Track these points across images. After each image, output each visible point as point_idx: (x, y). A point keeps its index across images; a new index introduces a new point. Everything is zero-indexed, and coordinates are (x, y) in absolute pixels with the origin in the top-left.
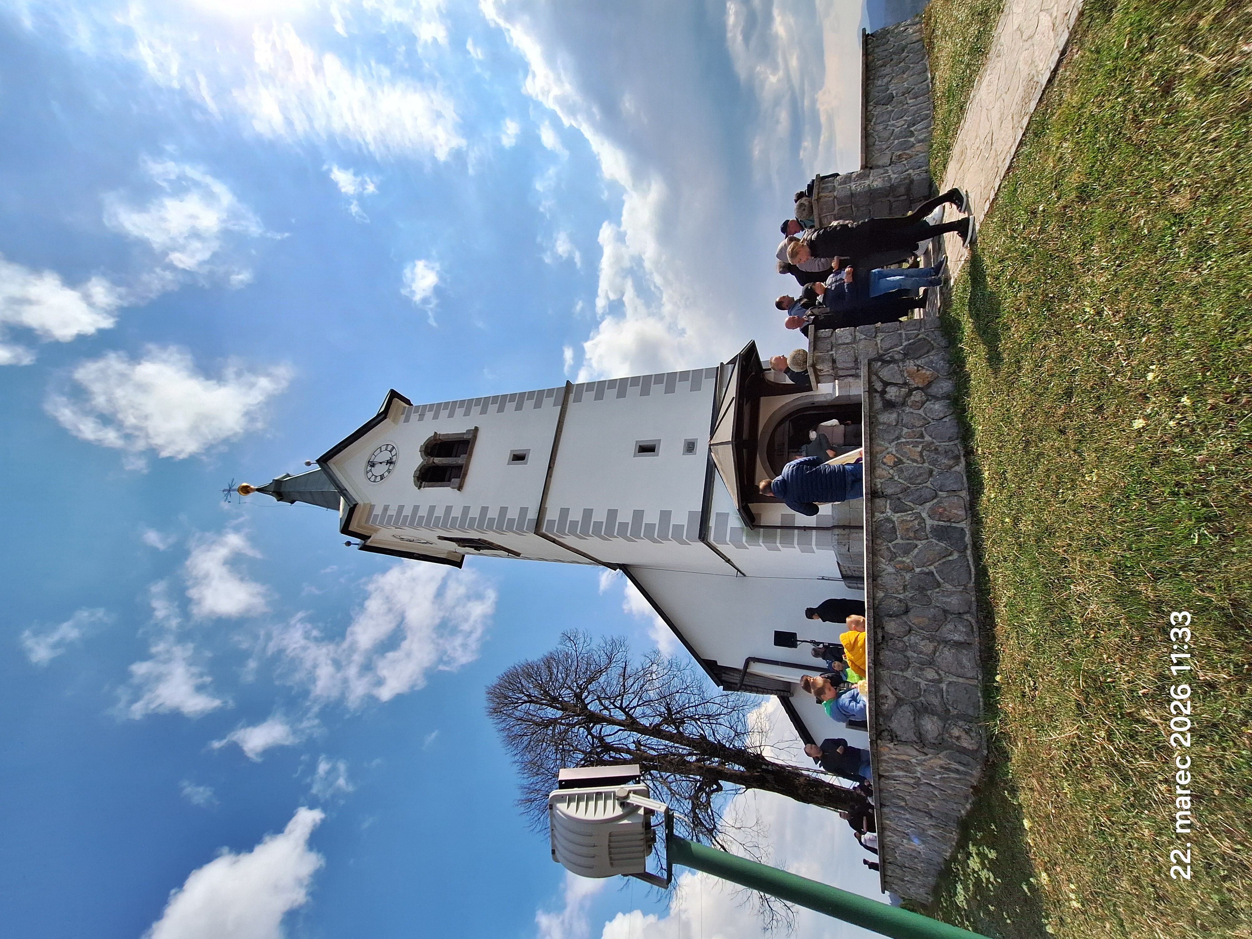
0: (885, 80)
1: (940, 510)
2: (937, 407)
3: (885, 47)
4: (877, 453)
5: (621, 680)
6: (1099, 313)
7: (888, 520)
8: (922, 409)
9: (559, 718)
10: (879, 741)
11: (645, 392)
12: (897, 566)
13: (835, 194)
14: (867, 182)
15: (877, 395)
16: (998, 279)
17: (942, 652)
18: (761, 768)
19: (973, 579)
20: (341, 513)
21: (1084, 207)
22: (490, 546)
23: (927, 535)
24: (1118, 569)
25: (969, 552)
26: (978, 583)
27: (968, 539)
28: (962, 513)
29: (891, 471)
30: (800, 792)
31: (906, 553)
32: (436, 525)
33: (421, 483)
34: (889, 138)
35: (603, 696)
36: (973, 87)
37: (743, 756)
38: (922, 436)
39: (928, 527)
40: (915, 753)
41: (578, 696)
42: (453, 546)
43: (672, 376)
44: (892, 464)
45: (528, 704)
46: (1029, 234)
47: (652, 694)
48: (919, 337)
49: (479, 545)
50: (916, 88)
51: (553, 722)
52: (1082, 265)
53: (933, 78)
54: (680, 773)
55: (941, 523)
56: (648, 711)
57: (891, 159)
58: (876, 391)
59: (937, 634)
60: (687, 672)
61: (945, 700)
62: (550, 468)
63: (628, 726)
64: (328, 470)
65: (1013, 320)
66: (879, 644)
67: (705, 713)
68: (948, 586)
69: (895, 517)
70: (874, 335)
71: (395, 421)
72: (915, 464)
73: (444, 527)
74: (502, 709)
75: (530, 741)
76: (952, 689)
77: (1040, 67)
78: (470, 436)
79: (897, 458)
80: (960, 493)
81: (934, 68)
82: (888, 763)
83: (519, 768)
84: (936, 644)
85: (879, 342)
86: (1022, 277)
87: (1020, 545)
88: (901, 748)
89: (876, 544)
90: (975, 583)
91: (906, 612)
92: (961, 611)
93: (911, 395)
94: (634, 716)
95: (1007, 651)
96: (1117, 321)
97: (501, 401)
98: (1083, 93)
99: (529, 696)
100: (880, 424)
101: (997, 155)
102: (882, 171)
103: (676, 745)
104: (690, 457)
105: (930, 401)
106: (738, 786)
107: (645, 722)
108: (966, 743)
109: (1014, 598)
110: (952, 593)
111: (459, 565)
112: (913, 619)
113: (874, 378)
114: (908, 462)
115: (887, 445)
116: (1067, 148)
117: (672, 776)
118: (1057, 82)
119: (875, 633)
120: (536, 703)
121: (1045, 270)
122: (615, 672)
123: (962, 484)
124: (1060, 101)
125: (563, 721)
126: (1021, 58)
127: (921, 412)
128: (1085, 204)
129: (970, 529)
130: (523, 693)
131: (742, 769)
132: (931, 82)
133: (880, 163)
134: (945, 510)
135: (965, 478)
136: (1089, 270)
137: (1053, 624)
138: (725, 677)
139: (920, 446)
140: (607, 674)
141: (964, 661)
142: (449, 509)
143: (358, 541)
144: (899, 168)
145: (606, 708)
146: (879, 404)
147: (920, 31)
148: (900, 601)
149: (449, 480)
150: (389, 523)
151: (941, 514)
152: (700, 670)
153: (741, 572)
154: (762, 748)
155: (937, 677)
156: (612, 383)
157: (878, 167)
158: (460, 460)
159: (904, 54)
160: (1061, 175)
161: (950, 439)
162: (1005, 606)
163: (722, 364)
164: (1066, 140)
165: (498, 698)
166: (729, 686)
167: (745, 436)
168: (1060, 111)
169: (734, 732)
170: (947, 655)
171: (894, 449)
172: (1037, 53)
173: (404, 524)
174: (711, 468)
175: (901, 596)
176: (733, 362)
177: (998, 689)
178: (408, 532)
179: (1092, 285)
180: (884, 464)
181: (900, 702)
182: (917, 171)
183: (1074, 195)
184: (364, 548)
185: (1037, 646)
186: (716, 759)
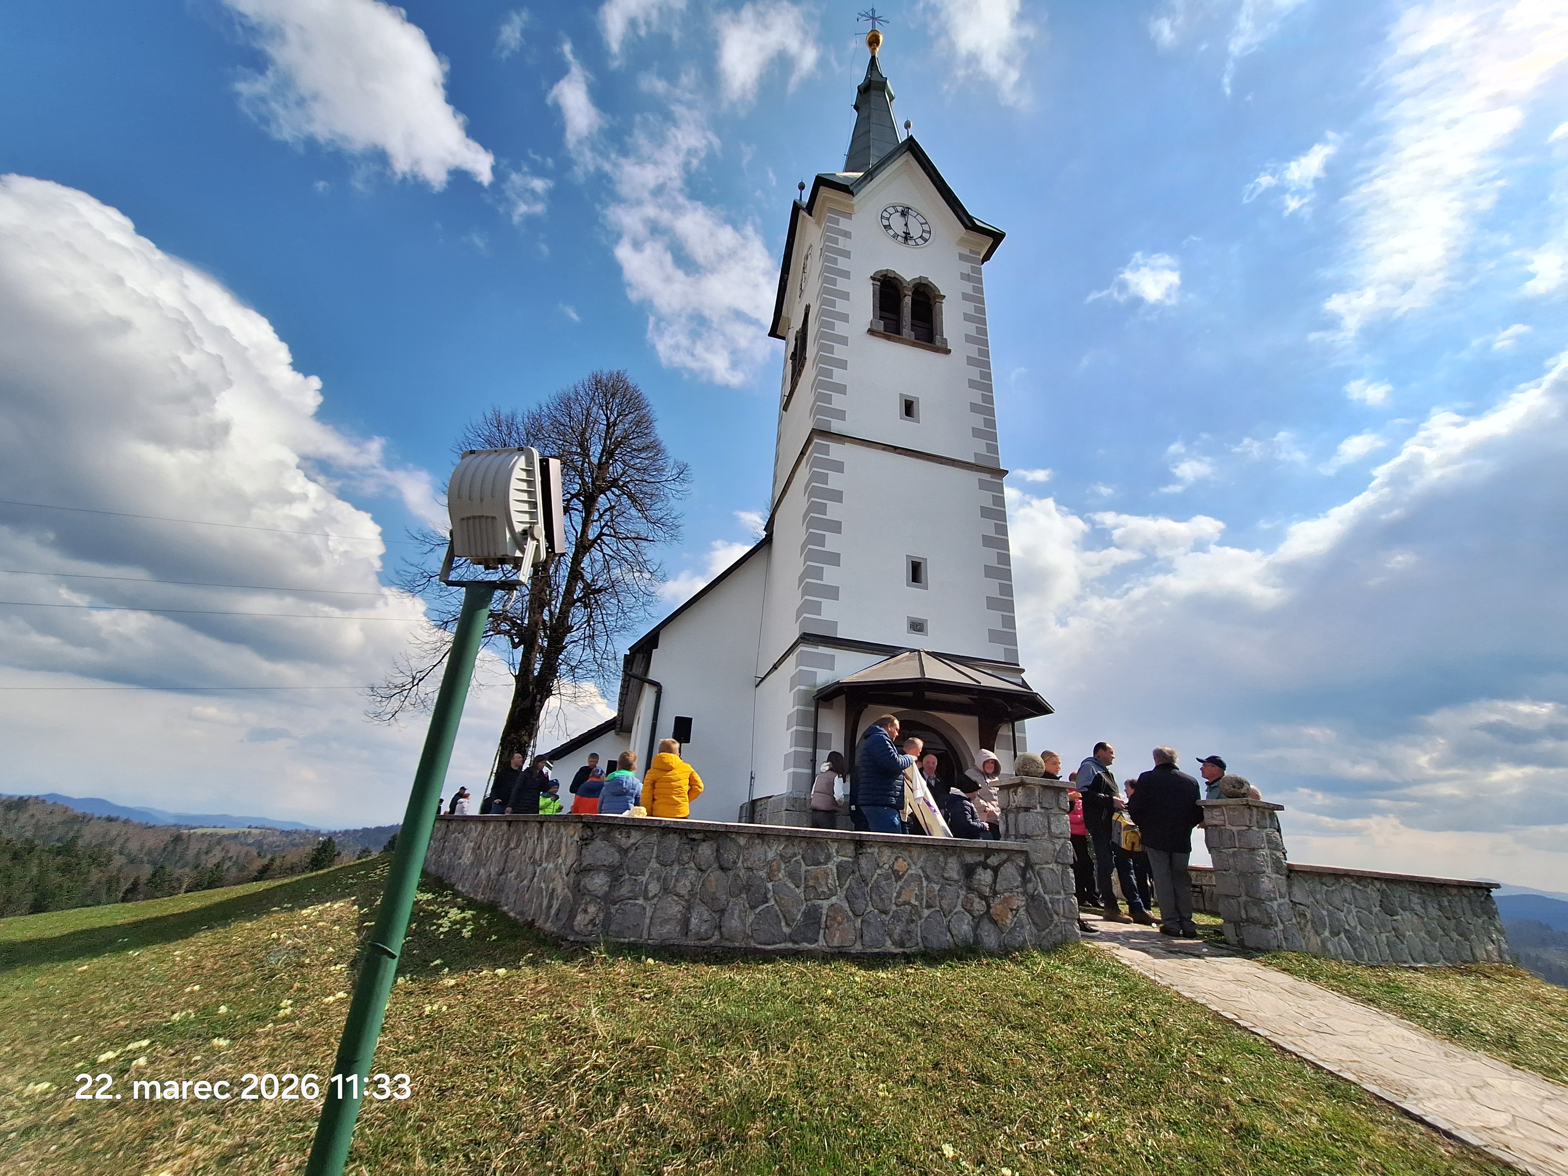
0: (1418, 908)
1: (839, 918)
2: (965, 927)
3: (1469, 913)
4: (910, 852)
5: (633, 535)
6: (1085, 1127)
7: (829, 858)
8: (963, 910)
9: (589, 460)
10: (580, 825)
11: (990, 572)
12: (774, 863)
13: (1255, 828)
14: (1269, 871)
15: (982, 858)
16: (1130, 1016)
17: (678, 904)
18: (537, 693)
19: (759, 946)
20: (842, 174)
21: (1226, 1131)
22: (797, 372)
23: (810, 900)
24: (779, 1103)
25: (790, 945)
26: (756, 951)
27: (805, 945)
28: (836, 942)
29: (886, 866)
30: (513, 735)
31: (791, 875)
32: (824, 302)
33: (879, 280)
34: (1331, 905)
35: (615, 513)
36: (1402, 1018)
37: (550, 674)
38: (929, 906)
39: (820, 902)
40: (569, 862)
41: (614, 483)
42: (797, 325)
43: (1009, 606)
44: (895, 868)
45: (605, 422)
46: (1191, 1061)
47: (616, 572)
48: (1055, 917)
49: (798, 358)
50: (1404, 946)
51: (585, 453)
52: (1148, 1117)
53: (1416, 969)
54: (531, 601)
55: (824, 918)
56: (598, 566)
57: (1300, 904)
58: (987, 857)
59: (698, 901)
60: (642, 613)
61: (626, 901)
62: (895, 449)
63: (581, 541)
64: (899, 154)
65: (1076, 1028)
66: (686, 834)
67: (596, 633)
68: (751, 918)
69: (832, 866)
70: (1059, 860)
71: (962, 242)
72: (895, 894)
73: (822, 312)
74: (599, 391)
75: (563, 425)
76: (638, 910)
77: (1427, 1103)
78: (938, 344)
79: (903, 875)
80: (859, 943)
81: (1431, 972)
82: (557, 833)
83: (534, 412)
84: (686, 897)
85: (1051, 866)
86: (1133, 1045)
87: (800, 1003)
88: (573, 848)
89: (800, 841)
90: (755, 948)
91: (722, 868)
92: (723, 929)
93: (981, 899)
94: (593, 549)
95: (681, 974)
96: (1075, 1146)
97: (984, 385)
98: (1387, 1150)
99: (615, 424)
100: (946, 859)
101: (1301, 1036)
102: (1284, 890)
103: (561, 598)
104: (905, 626)
105: (973, 920)
106: (518, 667)
107: (585, 563)
108: (580, 920)
109: (740, 989)
110: (743, 922)
111: (773, 333)
112: (714, 875)
113: (1004, 856)
114: (898, 888)
115: (920, 864)
116: (1310, 1122)
117: (527, 592)
118: (1405, 1121)
119: (698, 832)
120: (607, 432)
121: (1142, 1073)
122: (642, 528)
123: (870, 947)
124: (1378, 1121)
125: (586, 465)
126: (1442, 1082)
127: (959, 908)
128: (1230, 1132)
129: (816, 949)
130: (618, 416)
131: (536, 673)
132: (1410, 967)
133: (1295, 889)
134: (840, 924)
135: (877, 950)
136: (1141, 1124)
137: (714, 1026)
138: (639, 657)
139: (916, 903)
140: (639, 518)
141: (668, 927)
142: (845, 318)
143: (806, 199)
144: (1287, 912)
145: (601, 516)
146: (970, 859)
147: (1489, 959)
148: (735, 863)
149: (881, 318)
150: (829, 239)
151: (835, 918)
152: (644, 630)
153: (761, 681)
154: (558, 696)
155: (650, 895)
156: (1003, 530)
157: (1290, 886)
158: (907, 331)
159: (1456, 936)
160: (1272, 1110)
161: (924, 939)
162: (730, 978)
163: (1023, 671)
164: (1321, 1121)
165: (612, 386)
166: (629, 661)
167: (929, 695)
168: (1363, 1119)
169: (575, 664)
170: (675, 909)
171: (913, 872)
172: (1449, 1102)
173: (827, 259)
174: (891, 651)
175: (740, 864)
176: (1024, 684)
177: (638, 960)
178: (815, 266)
179: (1121, 1125)
180: (896, 859)
181: (624, 851)
182: (1280, 935)
183: (1245, 1120)
184: (796, 208)
185: (689, 1006)
186: (546, 644)
